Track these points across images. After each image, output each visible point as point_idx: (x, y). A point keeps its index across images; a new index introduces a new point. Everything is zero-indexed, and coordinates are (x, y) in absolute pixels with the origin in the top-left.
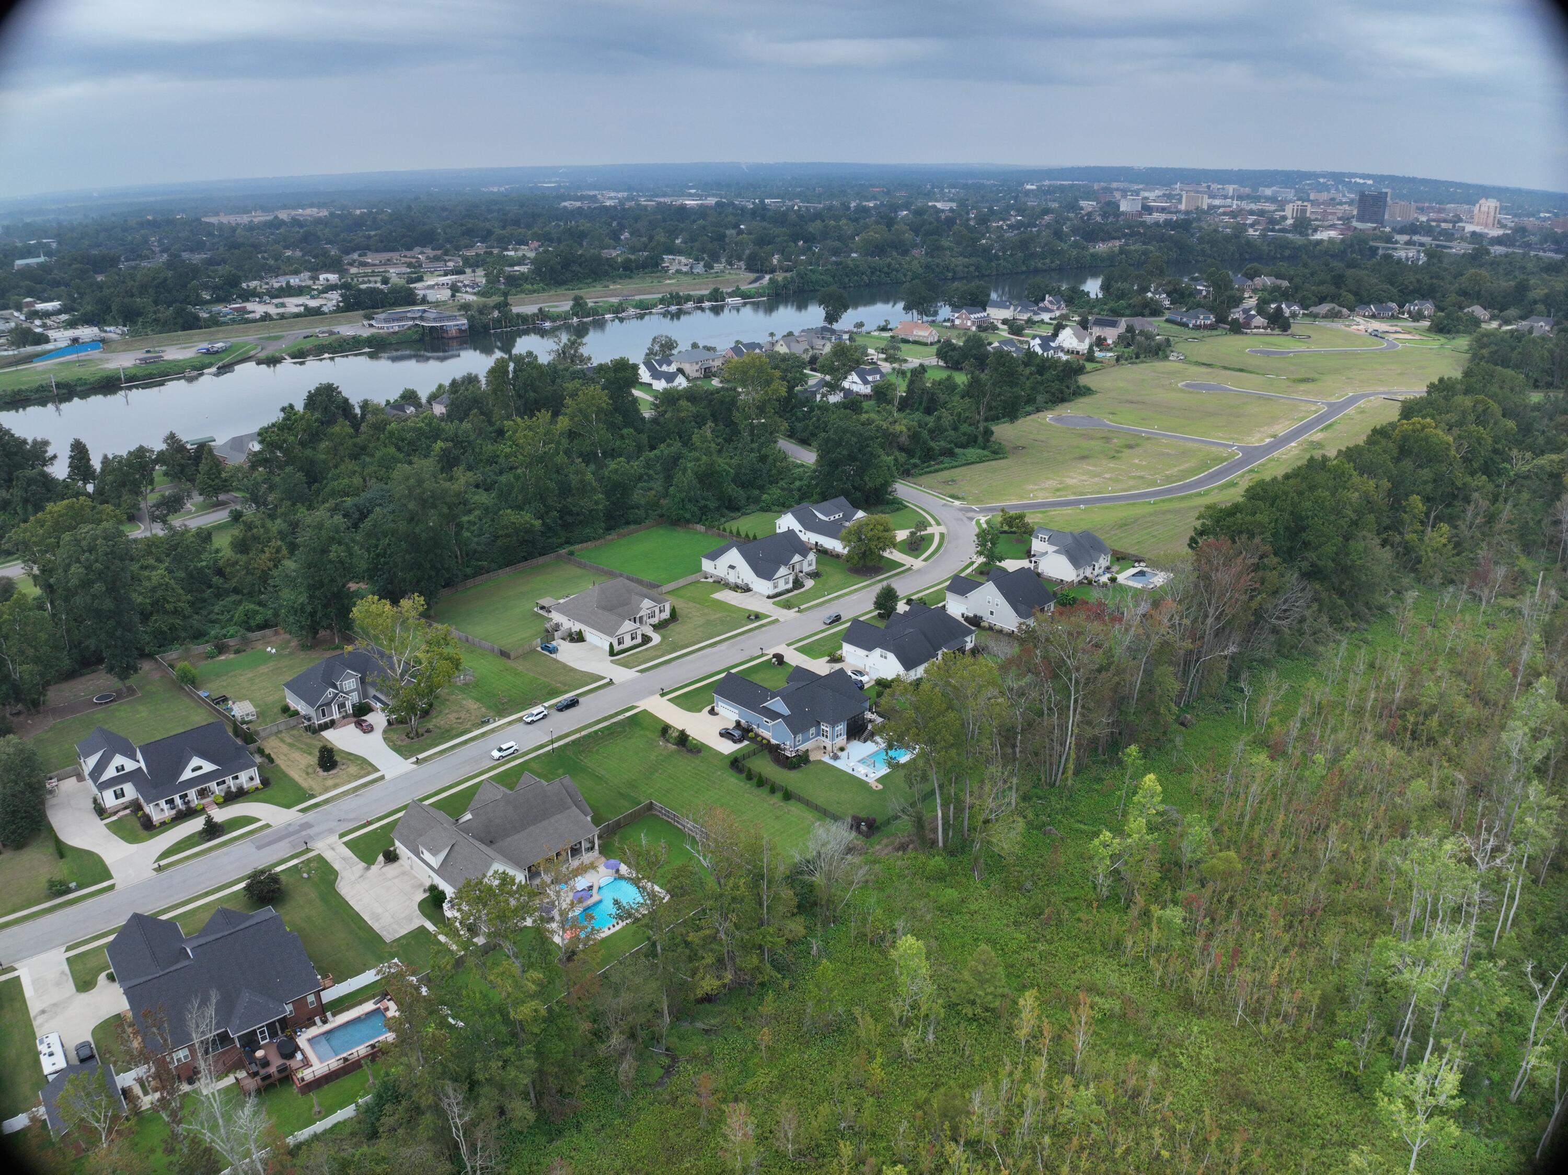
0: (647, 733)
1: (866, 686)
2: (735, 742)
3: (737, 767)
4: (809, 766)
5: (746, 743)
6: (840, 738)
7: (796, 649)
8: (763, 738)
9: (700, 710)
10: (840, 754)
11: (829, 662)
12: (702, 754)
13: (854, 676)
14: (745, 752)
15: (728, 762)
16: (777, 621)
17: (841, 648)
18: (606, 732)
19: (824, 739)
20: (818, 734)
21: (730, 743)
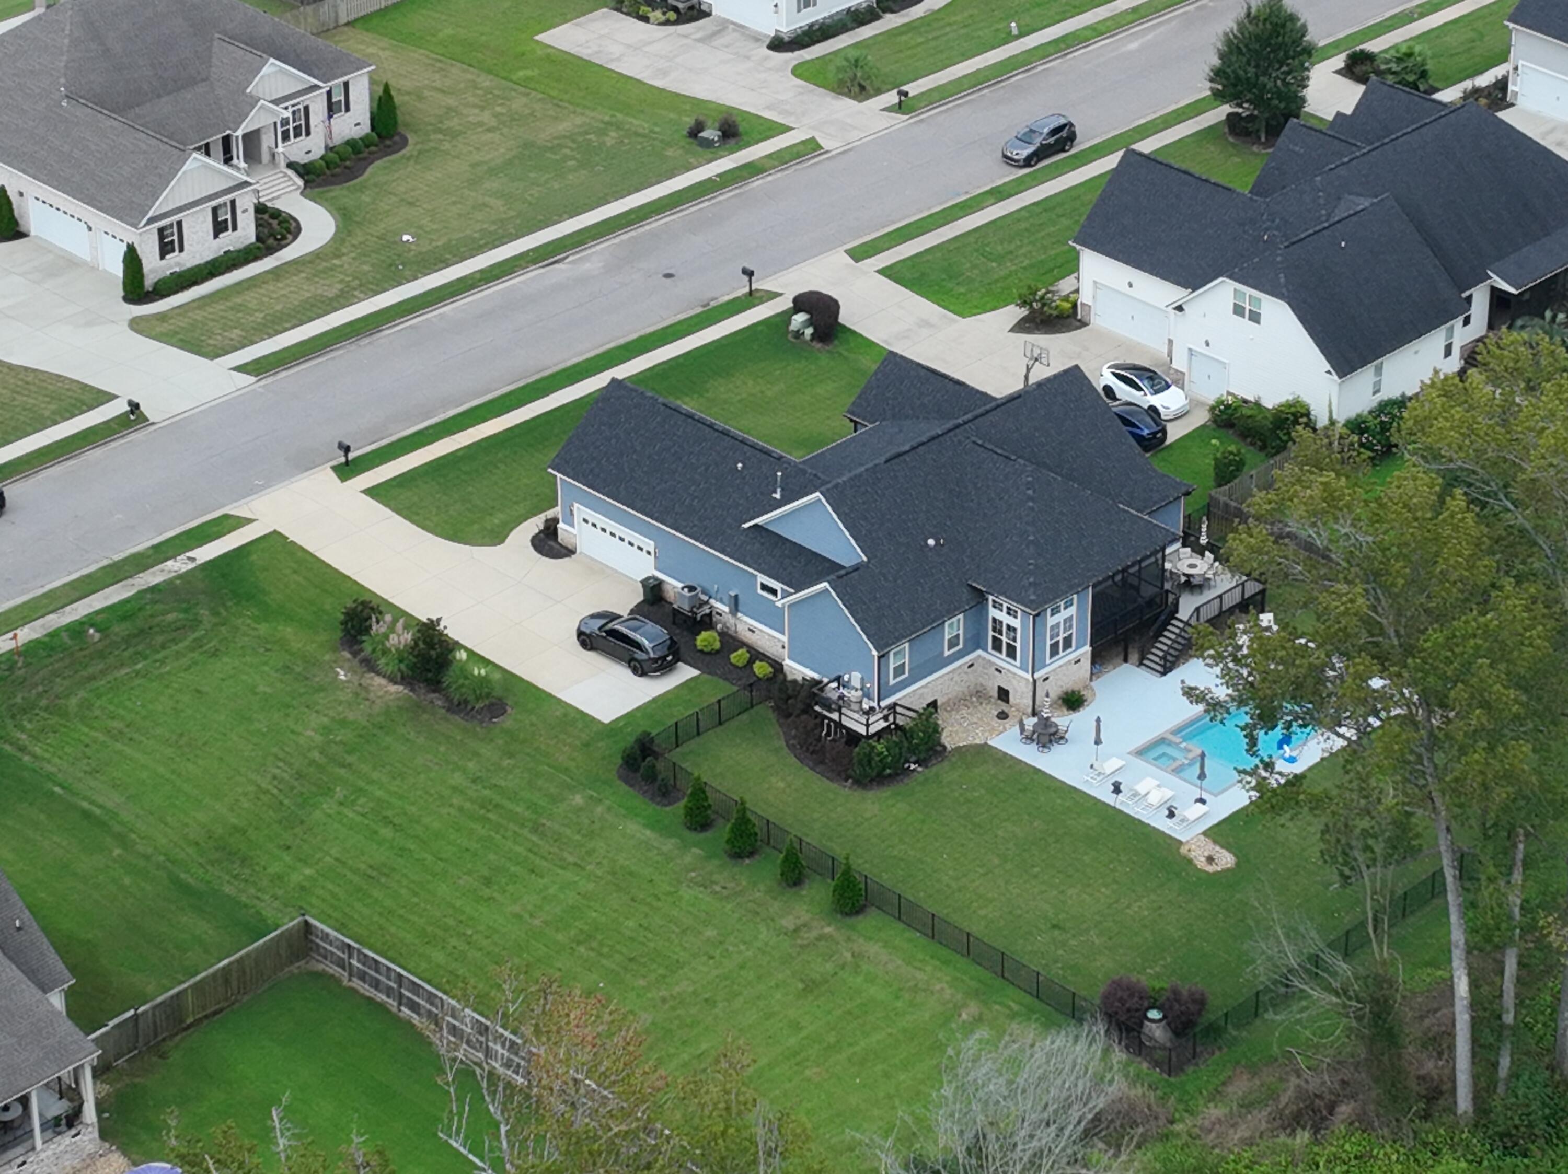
0: (287, 631)
1: (1174, 433)
2: (640, 669)
3: (651, 777)
4: (940, 770)
5: (685, 673)
6: (1066, 657)
7: (887, 272)
8: (756, 655)
9: (497, 537)
10: (1063, 720)
11: (1022, 326)
12: (507, 722)
13: (1123, 391)
14: (681, 713)
15: (613, 753)
16: (811, 147)
17: (1071, 266)
18: (120, 629)
19: (1000, 661)
20: (975, 642)
21: (620, 673)
